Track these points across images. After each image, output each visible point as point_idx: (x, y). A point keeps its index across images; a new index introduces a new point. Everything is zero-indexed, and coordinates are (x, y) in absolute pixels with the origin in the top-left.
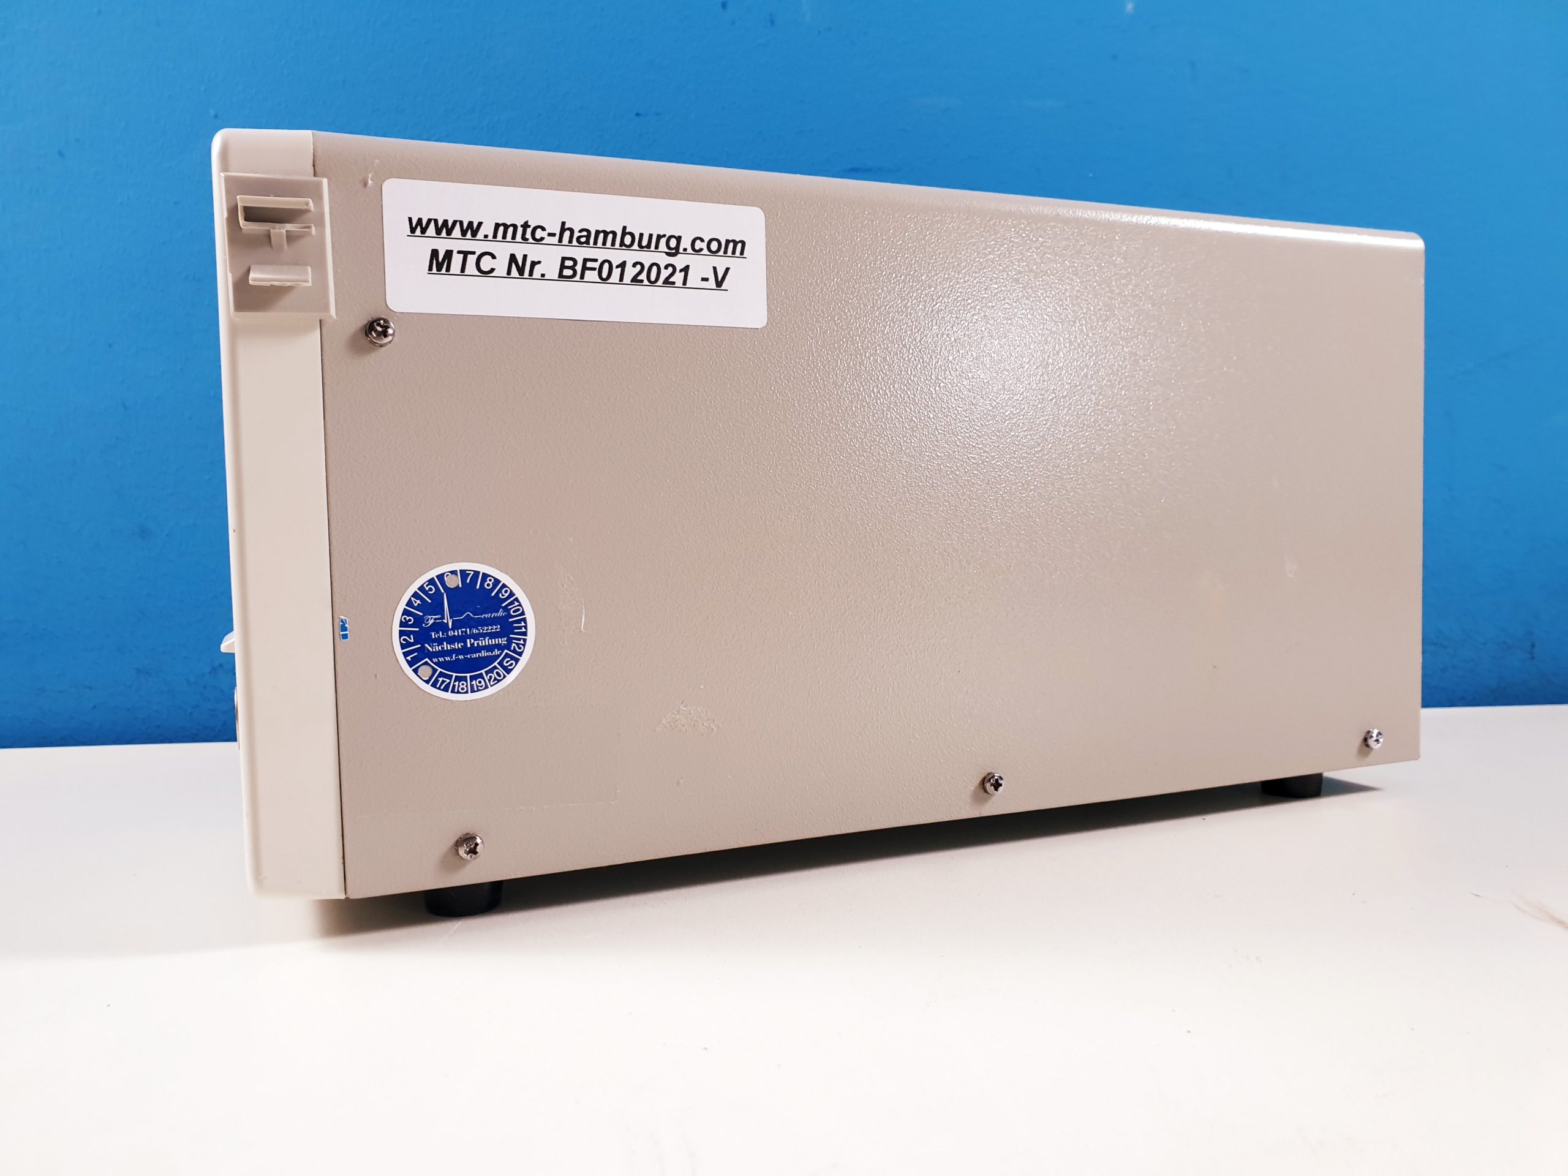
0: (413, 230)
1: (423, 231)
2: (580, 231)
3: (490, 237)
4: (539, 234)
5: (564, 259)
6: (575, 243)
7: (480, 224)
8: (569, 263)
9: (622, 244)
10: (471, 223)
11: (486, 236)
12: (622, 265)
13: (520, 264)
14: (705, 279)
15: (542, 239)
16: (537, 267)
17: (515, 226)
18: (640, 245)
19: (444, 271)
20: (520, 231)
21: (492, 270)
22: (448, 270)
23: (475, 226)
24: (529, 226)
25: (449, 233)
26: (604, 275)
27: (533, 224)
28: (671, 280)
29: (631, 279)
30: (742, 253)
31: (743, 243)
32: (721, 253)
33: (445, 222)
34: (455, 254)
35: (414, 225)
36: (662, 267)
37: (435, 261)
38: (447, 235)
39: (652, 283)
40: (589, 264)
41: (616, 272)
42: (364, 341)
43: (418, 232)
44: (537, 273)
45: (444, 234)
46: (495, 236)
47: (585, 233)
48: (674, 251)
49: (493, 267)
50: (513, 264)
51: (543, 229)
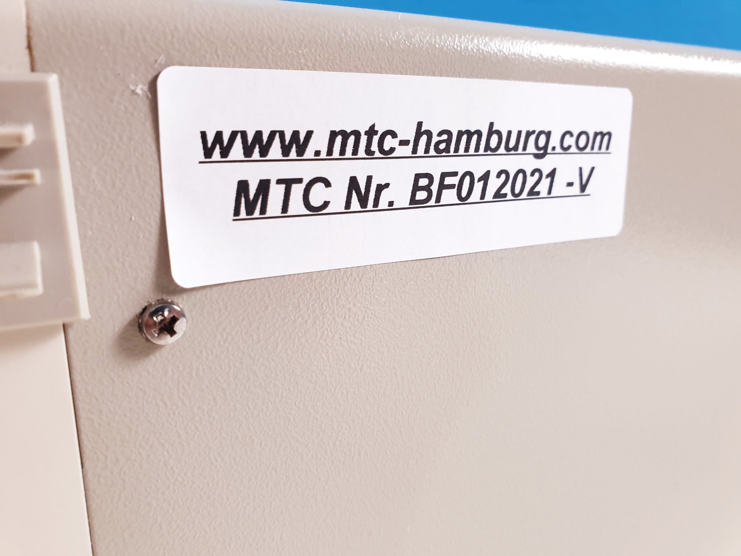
0: (208, 152)
1: (225, 153)
2: (440, 134)
3: (323, 155)
4: (389, 143)
5: (418, 177)
6: (432, 152)
7: (309, 134)
8: (424, 182)
9: (487, 147)
10: (296, 134)
11: (317, 153)
12: (485, 177)
13: (363, 191)
14: (570, 184)
15: (392, 150)
16: (385, 193)
17: (357, 134)
18: (507, 148)
19: (257, 213)
20: (364, 139)
21: (326, 204)
22: (263, 211)
23: (302, 137)
24: (376, 132)
25: (264, 152)
26: (464, 194)
27: (380, 129)
28: (536, 190)
29: (492, 196)
30: (607, 148)
31: (609, 134)
32: (588, 150)
33: (258, 134)
34: (273, 185)
35: (209, 145)
36: (528, 174)
37: (243, 200)
38: (261, 156)
39: (516, 196)
40: (448, 181)
41: (478, 186)
42: (139, 339)
43: (216, 154)
44: (383, 204)
45: (256, 155)
46: (330, 152)
47: (445, 137)
48: (542, 152)
49: (327, 200)
50: (354, 192)
51: (394, 135)
